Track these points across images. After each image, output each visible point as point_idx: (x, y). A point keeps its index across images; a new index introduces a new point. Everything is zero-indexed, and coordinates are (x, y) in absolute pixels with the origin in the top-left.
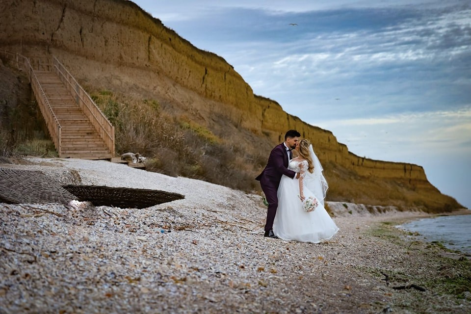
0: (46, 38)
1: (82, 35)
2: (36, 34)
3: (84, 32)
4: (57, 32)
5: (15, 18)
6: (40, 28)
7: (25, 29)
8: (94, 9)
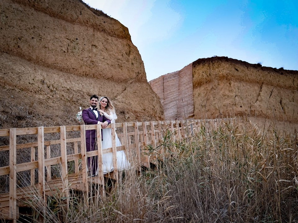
0: (244, 110)
1: (282, 104)
2: (234, 108)
3: (284, 101)
4: (255, 104)
5: (215, 99)
6: (237, 103)
7: (224, 105)
8: (294, 84)
